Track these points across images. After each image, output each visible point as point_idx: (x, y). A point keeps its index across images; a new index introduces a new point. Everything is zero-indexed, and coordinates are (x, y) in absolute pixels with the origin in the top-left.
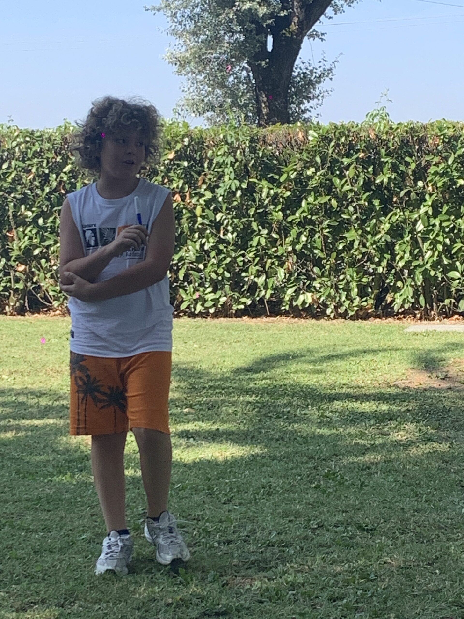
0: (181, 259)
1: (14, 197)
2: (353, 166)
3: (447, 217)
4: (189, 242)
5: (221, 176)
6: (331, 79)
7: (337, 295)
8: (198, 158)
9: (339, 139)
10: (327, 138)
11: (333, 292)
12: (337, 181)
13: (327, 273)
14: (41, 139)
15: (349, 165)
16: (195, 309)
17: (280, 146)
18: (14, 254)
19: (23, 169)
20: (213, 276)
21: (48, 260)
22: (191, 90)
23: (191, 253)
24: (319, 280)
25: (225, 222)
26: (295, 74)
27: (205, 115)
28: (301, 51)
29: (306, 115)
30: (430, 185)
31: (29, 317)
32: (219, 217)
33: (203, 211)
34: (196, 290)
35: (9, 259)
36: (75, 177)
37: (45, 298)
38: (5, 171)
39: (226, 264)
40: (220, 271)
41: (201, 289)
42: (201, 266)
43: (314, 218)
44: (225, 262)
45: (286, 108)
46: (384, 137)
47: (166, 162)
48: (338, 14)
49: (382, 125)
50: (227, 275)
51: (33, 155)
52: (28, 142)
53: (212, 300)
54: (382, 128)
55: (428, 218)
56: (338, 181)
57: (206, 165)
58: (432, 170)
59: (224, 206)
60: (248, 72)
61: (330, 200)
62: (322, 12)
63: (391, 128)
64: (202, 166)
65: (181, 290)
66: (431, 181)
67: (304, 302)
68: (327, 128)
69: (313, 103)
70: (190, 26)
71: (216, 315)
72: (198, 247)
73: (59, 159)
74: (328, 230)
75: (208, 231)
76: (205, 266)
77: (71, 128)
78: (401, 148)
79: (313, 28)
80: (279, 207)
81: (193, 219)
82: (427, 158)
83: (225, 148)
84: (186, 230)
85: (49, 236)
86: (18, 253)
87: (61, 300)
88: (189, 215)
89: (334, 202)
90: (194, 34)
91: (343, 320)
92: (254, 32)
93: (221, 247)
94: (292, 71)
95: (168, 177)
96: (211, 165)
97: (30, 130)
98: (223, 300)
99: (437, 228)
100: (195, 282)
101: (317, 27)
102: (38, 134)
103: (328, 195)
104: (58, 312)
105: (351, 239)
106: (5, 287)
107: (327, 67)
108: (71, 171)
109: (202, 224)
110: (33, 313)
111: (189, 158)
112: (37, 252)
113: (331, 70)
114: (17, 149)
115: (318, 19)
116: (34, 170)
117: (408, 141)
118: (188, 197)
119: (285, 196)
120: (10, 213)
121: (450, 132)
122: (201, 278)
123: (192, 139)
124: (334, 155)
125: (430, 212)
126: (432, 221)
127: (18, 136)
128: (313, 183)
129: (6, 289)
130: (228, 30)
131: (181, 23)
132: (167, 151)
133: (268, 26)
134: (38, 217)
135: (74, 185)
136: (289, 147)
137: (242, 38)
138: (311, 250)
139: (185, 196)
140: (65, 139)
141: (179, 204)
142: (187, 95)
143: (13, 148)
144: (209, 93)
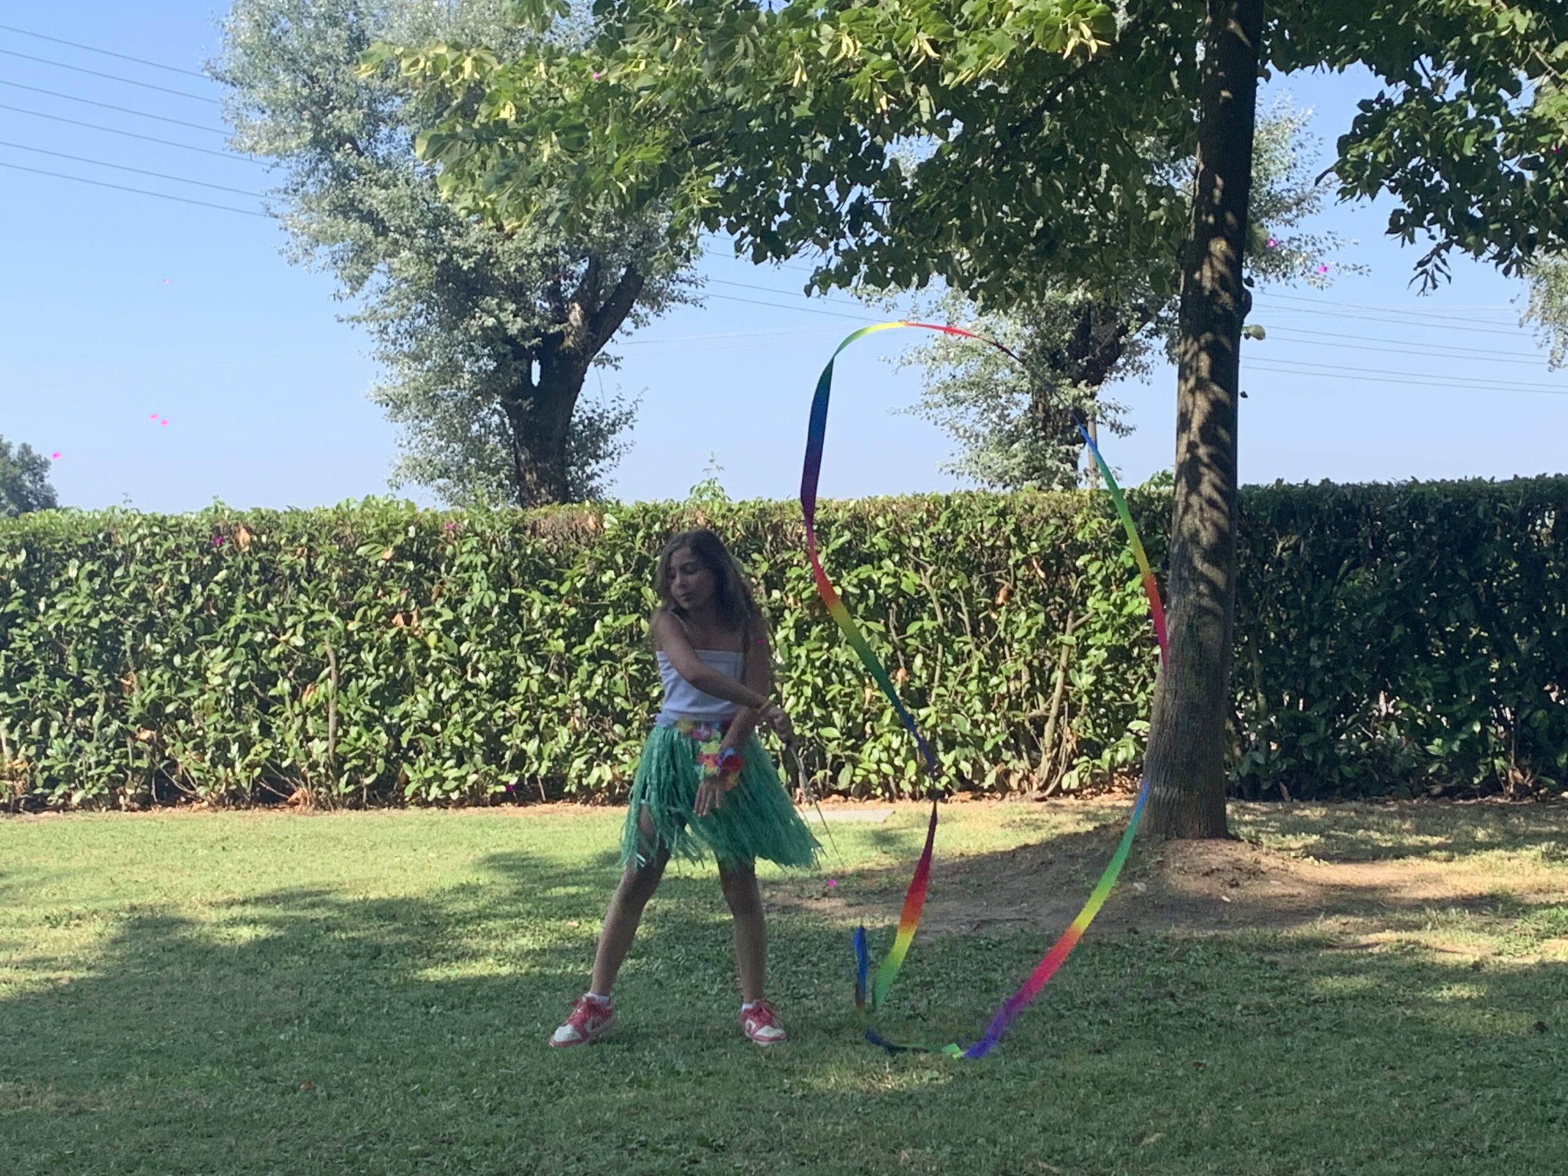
0: (405, 715)
1: (134, 622)
3: (817, 645)
4: (417, 688)
5: (466, 586)
6: (631, 427)
8: (430, 557)
9: (650, 527)
10: (631, 525)
13: (635, 732)
14: (178, 529)
16: (428, 794)
17: (560, 537)
18: (133, 713)
19: (148, 576)
20: (457, 741)
21: (189, 721)
22: (413, 445)
23: (421, 706)
24: (623, 745)
25: (475, 657)
26: (575, 420)
27: (434, 483)
28: (584, 385)
29: (592, 484)
30: (790, 595)
31: (157, 813)
32: (464, 648)
33: (440, 640)
34: (428, 763)
35: (125, 722)
36: (234, 590)
37: (185, 781)
38: (118, 581)
39: (477, 723)
40: (468, 733)
41: (438, 762)
42: (437, 726)
43: (613, 648)
44: (474, 719)
45: (564, 472)
46: (720, 524)
47: (380, 564)
48: (641, 328)
49: (717, 505)
50: (479, 739)
51: (165, 555)
52: (155, 534)
53: (455, 779)
54: (716, 510)
55: (790, 647)
57: (443, 568)
58: (792, 573)
59: (473, 632)
60: (502, 417)
61: (638, 619)
62: (617, 326)
63: (730, 510)
64: (438, 570)
65: (405, 765)
66: (791, 590)
67: (600, 780)
68: (633, 509)
69: (604, 463)
70: (409, 345)
71: (460, 804)
72: (431, 696)
73: (207, 560)
74: (635, 667)
75: (447, 672)
76: (444, 726)
77: (227, 513)
78: (745, 538)
79: (602, 349)
80: (560, 631)
81: (423, 651)
82: (786, 555)
83: (474, 542)
84: (412, 670)
85: (191, 683)
86: (140, 710)
87: (211, 783)
88: (418, 646)
90: (417, 358)
92: (510, 356)
93: (468, 695)
94: (573, 415)
95: (384, 587)
96: (452, 566)
97: (159, 516)
98: (472, 778)
99: (803, 662)
100: (427, 751)
101: (607, 348)
102: (173, 522)
103: (635, 612)
104: (205, 804)
106: (119, 766)
107: (626, 409)
108: (226, 580)
109: (439, 660)
110: (165, 806)
111: (417, 558)
112: (170, 708)
113: (631, 413)
114: (138, 546)
115: (610, 336)
116: (166, 579)
117: (756, 528)
118: (415, 618)
119: (568, 614)
120: (126, 647)
122: (437, 745)
123: (420, 528)
124: (644, 552)
125: (792, 638)
126: (796, 651)
127: (139, 525)
128: (613, 594)
129: (119, 768)
130: (470, 353)
131: (394, 343)
132: (380, 547)
133: (531, 348)
134: (172, 653)
135: (231, 602)
136: (572, 539)
137: (492, 365)
138: (610, 698)
139: (411, 617)
140: (216, 530)
141: (400, 632)
142: (406, 451)
143: (132, 545)
144: (440, 450)
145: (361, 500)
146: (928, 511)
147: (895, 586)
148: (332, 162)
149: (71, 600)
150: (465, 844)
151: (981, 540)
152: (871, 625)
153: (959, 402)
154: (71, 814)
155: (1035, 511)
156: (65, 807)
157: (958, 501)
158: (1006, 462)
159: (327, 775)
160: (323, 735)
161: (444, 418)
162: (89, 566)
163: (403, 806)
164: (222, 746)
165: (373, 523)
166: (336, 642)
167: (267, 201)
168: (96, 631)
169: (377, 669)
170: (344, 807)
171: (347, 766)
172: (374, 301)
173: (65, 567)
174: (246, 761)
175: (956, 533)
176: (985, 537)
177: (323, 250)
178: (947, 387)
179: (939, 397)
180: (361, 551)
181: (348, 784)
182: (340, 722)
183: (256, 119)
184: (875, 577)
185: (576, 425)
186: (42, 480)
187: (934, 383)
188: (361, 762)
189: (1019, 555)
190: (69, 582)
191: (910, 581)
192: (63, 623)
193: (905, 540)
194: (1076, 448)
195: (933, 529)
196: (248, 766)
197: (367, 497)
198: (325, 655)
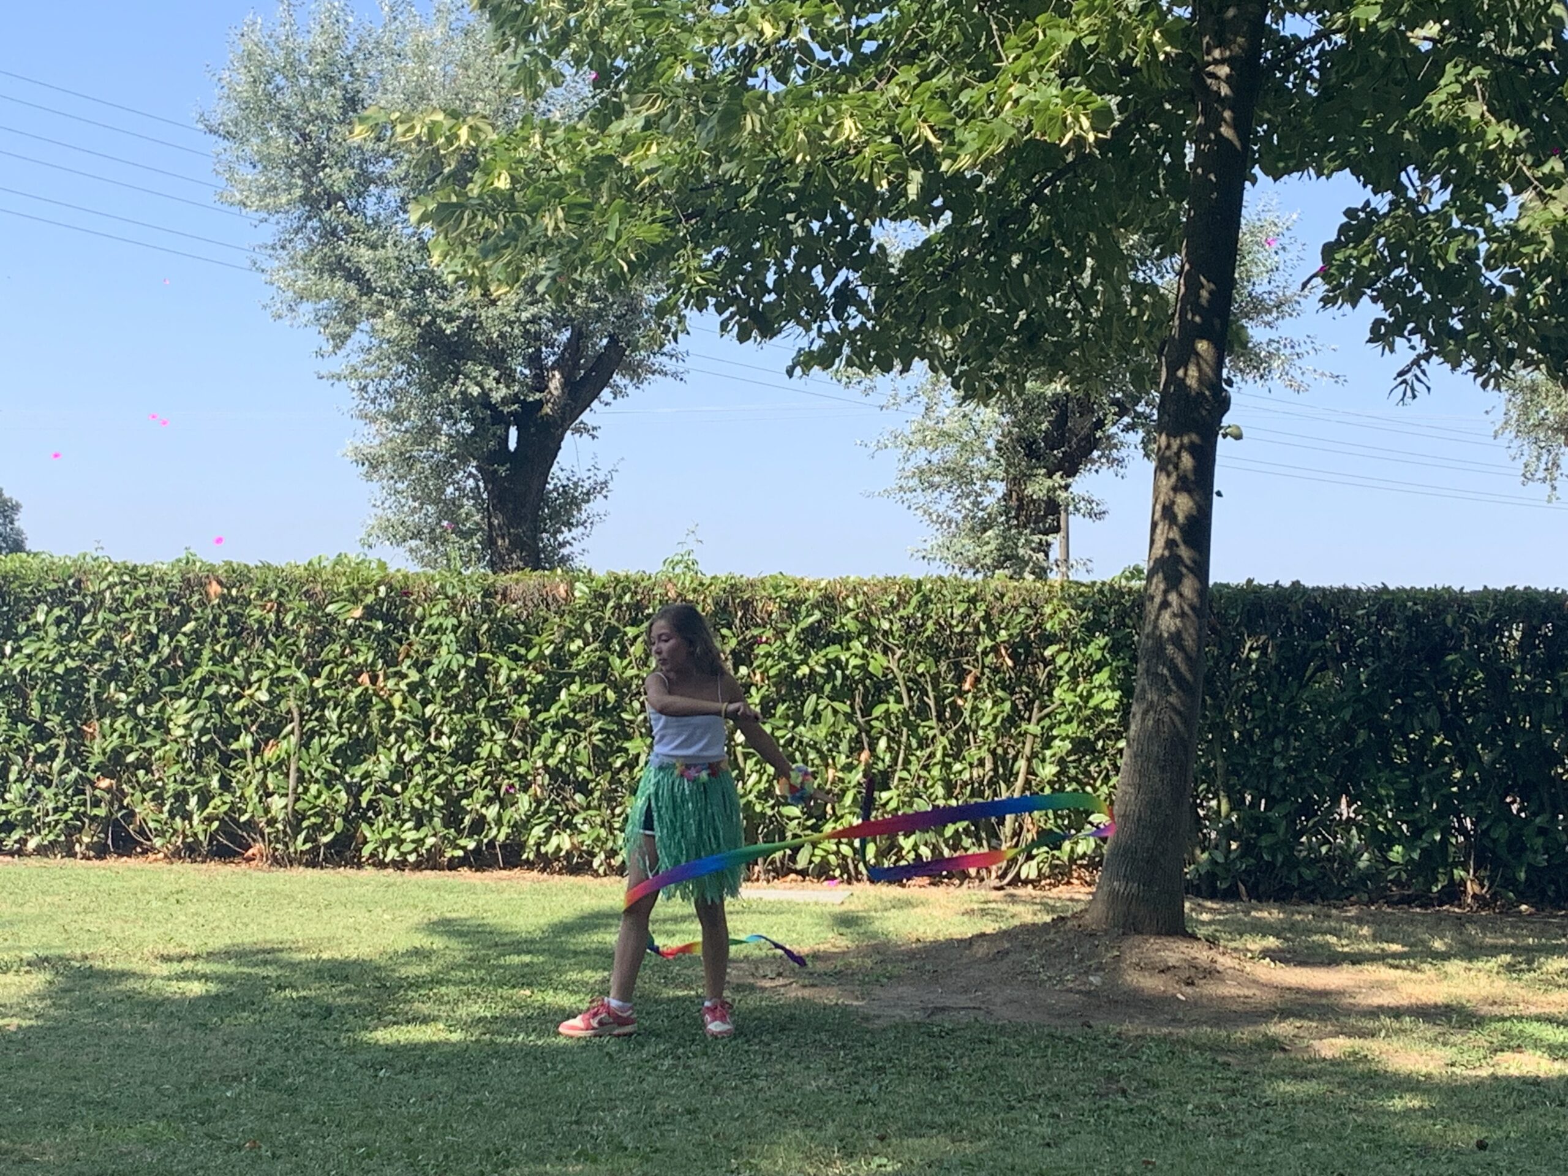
0: (367, 775)
1: (99, 670)
2: (640, 639)
3: (782, 723)
4: (380, 748)
5: (434, 648)
6: (606, 497)
7: (611, 837)
8: (400, 618)
9: (620, 597)
10: (601, 595)
11: (603, 833)
12: (616, 662)
13: (596, 802)
14: (148, 578)
15: (636, 638)
16: (385, 856)
17: (530, 604)
18: (94, 761)
19: (115, 624)
20: (417, 803)
21: (149, 771)
22: (386, 505)
23: (382, 766)
24: (583, 815)
25: (439, 720)
26: (550, 487)
27: (407, 544)
28: (561, 452)
29: (565, 551)
30: (758, 672)
31: (113, 863)
32: (429, 710)
33: (405, 701)
34: (388, 824)
35: (85, 769)
36: (202, 642)
37: (141, 832)
38: (86, 628)
39: (438, 786)
40: (428, 796)
41: (397, 824)
42: (398, 788)
43: (578, 717)
44: (435, 782)
45: (536, 539)
46: (690, 597)
47: (349, 622)
48: (620, 399)
49: (688, 579)
50: (439, 802)
51: (134, 604)
52: (125, 583)
53: (413, 841)
54: (687, 583)
56: (618, 661)
57: (411, 630)
58: (761, 650)
59: (439, 695)
60: (477, 480)
61: (605, 689)
62: (596, 396)
63: (701, 584)
64: (406, 630)
65: (364, 825)
66: (759, 667)
67: (559, 848)
68: (604, 579)
69: (577, 532)
70: (388, 405)
71: (417, 866)
72: (394, 757)
73: (176, 611)
74: (599, 737)
75: (410, 733)
76: (405, 787)
77: (198, 564)
78: (715, 613)
79: (581, 418)
80: (525, 698)
81: (388, 712)
82: (756, 632)
83: (444, 604)
84: (375, 730)
85: (153, 733)
86: (100, 758)
87: (168, 835)
88: (382, 706)
89: (611, 695)
90: (396, 417)
91: (618, 878)
92: (488, 420)
93: (431, 757)
94: (548, 483)
95: (351, 646)
96: (421, 628)
97: (130, 565)
98: (430, 841)
100: (387, 812)
101: (586, 417)
102: (144, 571)
103: (602, 681)
104: (161, 855)
105: (635, 752)
106: (76, 814)
107: (601, 478)
108: (194, 632)
109: (403, 721)
110: (121, 855)
111: (386, 618)
112: (131, 758)
113: (606, 483)
115: (589, 405)
116: (134, 628)
117: (726, 604)
118: (381, 678)
119: (534, 681)
120: (90, 695)
121: (791, 594)
122: (397, 806)
123: (390, 588)
124: (613, 622)
127: (110, 573)
128: (579, 663)
129: (77, 816)
130: (448, 415)
131: (373, 401)
132: (350, 606)
133: (511, 414)
134: (137, 702)
135: (198, 653)
136: (542, 606)
137: (469, 429)
138: (572, 768)
139: (377, 677)
140: (186, 581)
141: (366, 689)
142: (379, 512)
143: (102, 592)
144: (413, 511)
145: (333, 557)
146: (899, 594)
147: (863, 668)
148: (320, 220)
149: (38, 645)
150: (421, 906)
151: (951, 626)
152: (837, 705)
153: (933, 486)
154: (26, 860)
155: (1006, 599)
156: (20, 853)
157: (929, 586)
158: (978, 550)
159: (284, 832)
160: (283, 791)
161: (419, 479)
162: (57, 612)
163: (360, 866)
164: (181, 797)
165: (344, 581)
166: (301, 699)
167: (254, 256)
168: (61, 677)
169: (340, 728)
170: (300, 864)
171: (305, 824)
172: (356, 360)
173: (33, 611)
174: (205, 814)
175: (926, 617)
176: (954, 622)
177: (307, 309)
178: (922, 472)
179: (914, 482)
180: (331, 609)
181: (304, 843)
182: (301, 779)
183: (248, 174)
184: (843, 658)
185: (551, 492)
186: (12, 523)
187: (910, 467)
188: (319, 820)
189: (988, 643)
190: (37, 626)
191: (878, 663)
192: (28, 668)
193: (875, 622)
194: (1050, 538)
195: (902, 612)
196: (206, 819)
197: (340, 555)
198: (289, 712)
